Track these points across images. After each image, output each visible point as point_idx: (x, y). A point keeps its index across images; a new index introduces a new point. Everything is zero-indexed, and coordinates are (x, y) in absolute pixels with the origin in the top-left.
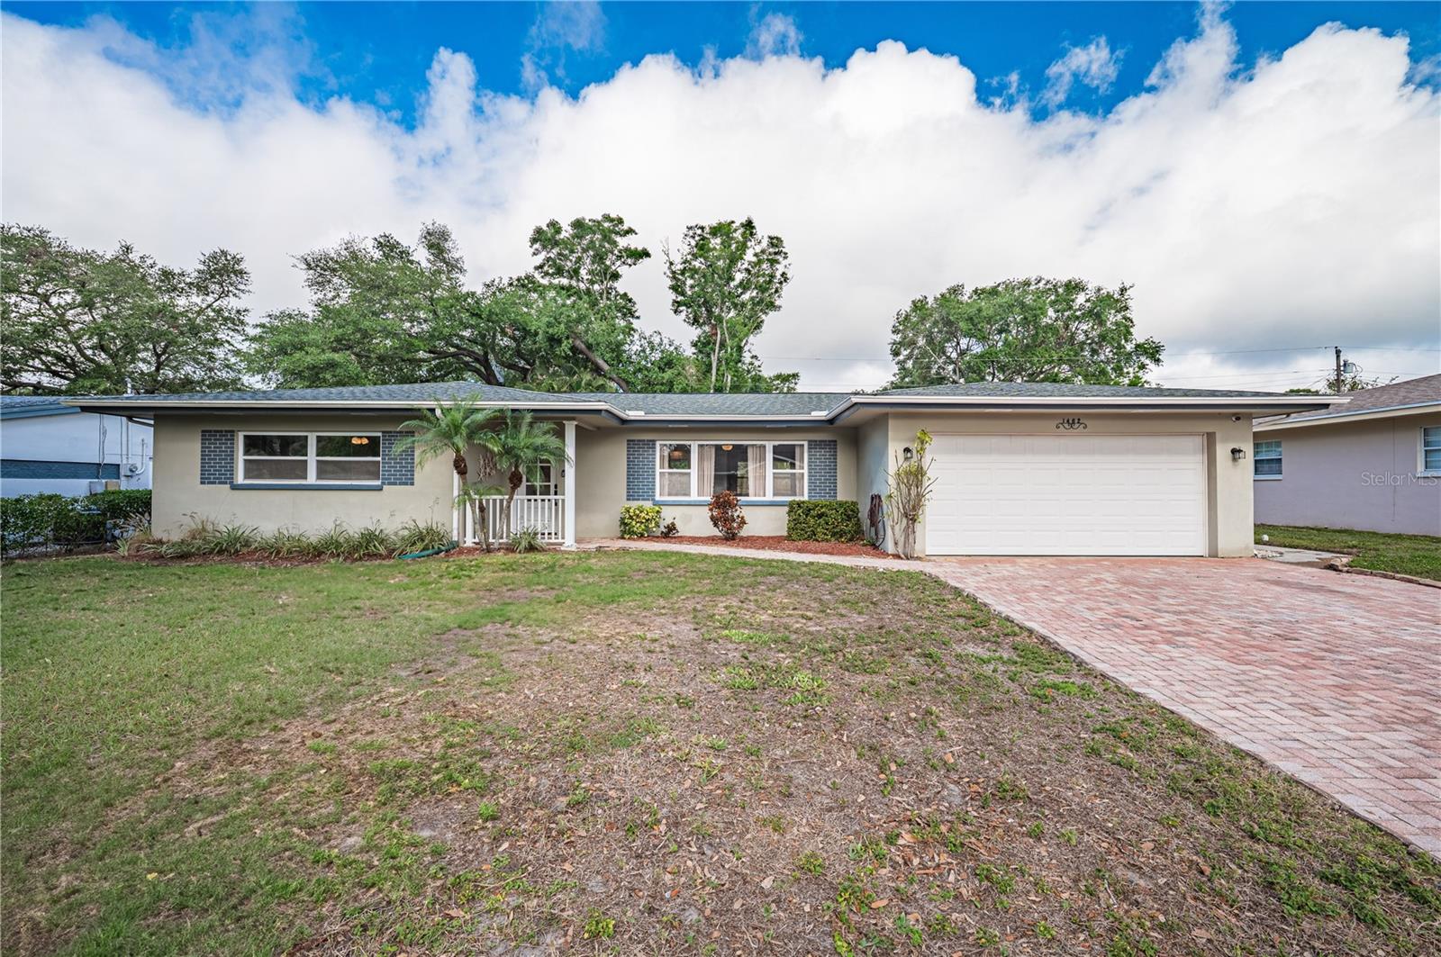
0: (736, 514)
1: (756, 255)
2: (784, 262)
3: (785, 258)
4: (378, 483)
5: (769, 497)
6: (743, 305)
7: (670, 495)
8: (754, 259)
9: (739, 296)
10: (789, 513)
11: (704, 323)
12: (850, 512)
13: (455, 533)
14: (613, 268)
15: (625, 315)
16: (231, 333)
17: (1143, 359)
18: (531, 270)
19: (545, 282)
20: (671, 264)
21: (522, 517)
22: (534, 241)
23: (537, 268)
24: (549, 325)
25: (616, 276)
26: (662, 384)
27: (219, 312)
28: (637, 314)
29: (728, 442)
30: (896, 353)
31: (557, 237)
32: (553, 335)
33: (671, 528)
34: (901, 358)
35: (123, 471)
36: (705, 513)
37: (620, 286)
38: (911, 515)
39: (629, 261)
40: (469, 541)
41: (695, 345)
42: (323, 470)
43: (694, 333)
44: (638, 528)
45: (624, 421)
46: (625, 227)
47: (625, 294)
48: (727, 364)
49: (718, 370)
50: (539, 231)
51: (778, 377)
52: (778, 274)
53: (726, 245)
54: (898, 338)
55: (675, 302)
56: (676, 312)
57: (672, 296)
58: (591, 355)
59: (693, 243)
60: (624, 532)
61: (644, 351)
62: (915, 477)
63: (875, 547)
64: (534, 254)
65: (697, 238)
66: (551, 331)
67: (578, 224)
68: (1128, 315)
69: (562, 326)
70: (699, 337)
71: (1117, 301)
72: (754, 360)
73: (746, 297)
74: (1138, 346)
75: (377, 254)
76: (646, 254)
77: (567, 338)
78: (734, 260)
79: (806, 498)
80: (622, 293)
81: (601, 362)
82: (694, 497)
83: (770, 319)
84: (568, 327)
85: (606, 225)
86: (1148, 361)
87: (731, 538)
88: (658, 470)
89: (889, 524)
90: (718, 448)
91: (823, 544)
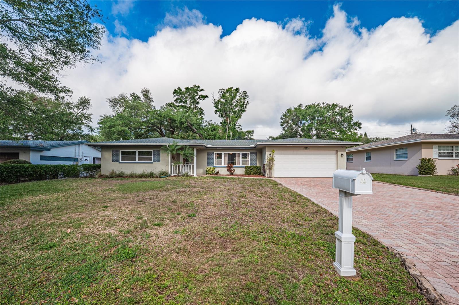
0: (233, 169)
1: (239, 97)
2: (248, 98)
3: (248, 97)
4: (152, 162)
5: (241, 165)
6: (236, 111)
7: (217, 165)
8: (239, 98)
9: (235, 109)
10: (245, 169)
11: (224, 117)
12: (259, 168)
13: (170, 173)
14: (197, 101)
15: (200, 114)
16: (87, 121)
17: (356, 127)
18: (173, 101)
19: (177, 104)
20: (215, 100)
21: (184, 169)
22: (174, 93)
23: (174, 101)
24: (181, 119)
25: (198, 103)
26: (212, 135)
27: (83, 115)
28: (204, 114)
29: (231, 152)
30: (282, 125)
31: (181, 92)
32: (182, 122)
33: (218, 173)
34: (284, 127)
35: (79, 160)
36: (226, 169)
37: (199, 106)
38: (271, 168)
39: (202, 99)
40: (173, 175)
41: (221, 123)
42: (139, 159)
43: (221, 120)
44: (210, 172)
45: (207, 148)
46: (201, 89)
47: (201, 108)
48: (231, 129)
49: (228, 131)
50: (175, 90)
51: (247, 131)
52: (246, 102)
53: (230, 95)
54: (282, 121)
55: (215, 111)
56: (216, 113)
57: (215, 109)
58: (192, 127)
59: (221, 94)
60: (207, 173)
61: (207, 125)
62: (272, 160)
63: (264, 176)
64: (174, 97)
65: (222, 93)
66: (181, 120)
67: (187, 89)
68: (352, 114)
69: (184, 119)
70: (223, 121)
71: (348, 109)
72: (240, 126)
73: (236, 109)
74: (354, 123)
75: (131, 98)
76: (207, 97)
77: (186, 122)
78: (233, 98)
79: (249, 165)
80: (199, 108)
81: (195, 129)
82: (223, 165)
83: (243, 115)
84: (186, 119)
85: (195, 88)
86: (357, 128)
87: (232, 174)
88: (214, 159)
89: (266, 170)
90: (229, 154)
91: (252, 176)
